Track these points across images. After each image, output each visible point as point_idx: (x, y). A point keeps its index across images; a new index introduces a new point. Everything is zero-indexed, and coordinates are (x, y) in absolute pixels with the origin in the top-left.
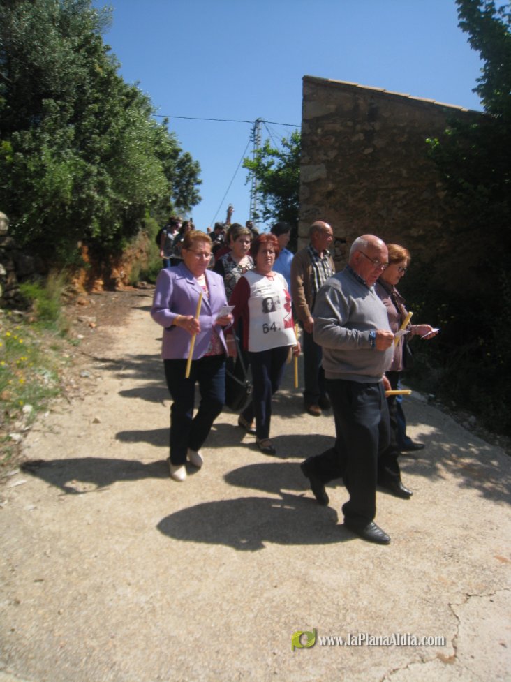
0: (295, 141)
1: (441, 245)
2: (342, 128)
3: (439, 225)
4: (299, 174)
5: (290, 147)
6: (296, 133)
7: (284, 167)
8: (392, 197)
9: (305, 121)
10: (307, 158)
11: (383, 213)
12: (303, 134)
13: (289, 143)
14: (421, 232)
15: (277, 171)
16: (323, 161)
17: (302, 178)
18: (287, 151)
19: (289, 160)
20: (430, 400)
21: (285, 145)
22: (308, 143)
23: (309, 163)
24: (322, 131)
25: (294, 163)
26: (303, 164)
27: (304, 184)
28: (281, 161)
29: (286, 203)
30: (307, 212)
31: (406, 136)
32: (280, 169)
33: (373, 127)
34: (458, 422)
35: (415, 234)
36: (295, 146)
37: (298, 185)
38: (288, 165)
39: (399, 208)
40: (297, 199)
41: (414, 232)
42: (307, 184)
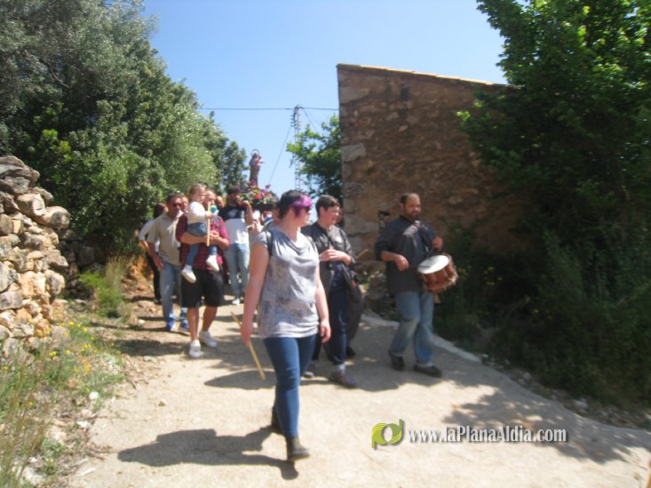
0: (333, 124)
1: (479, 210)
2: (376, 109)
3: (476, 191)
4: (340, 155)
5: (329, 129)
6: (335, 116)
7: (325, 149)
8: (429, 170)
9: (342, 105)
10: (346, 139)
12: (341, 117)
13: (329, 126)
14: (460, 200)
15: (319, 153)
16: (362, 141)
17: (343, 158)
18: (327, 134)
19: (330, 141)
20: (484, 361)
21: (325, 128)
22: (346, 125)
23: (349, 144)
24: (359, 112)
25: (334, 144)
26: (343, 145)
27: (346, 163)
28: (322, 143)
29: (330, 182)
30: (350, 188)
31: (437, 112)
32: (321, 151)
33: (405, 105)
34: (514, 379)
36: (334, 129)
37: (339, 166)
38: (328, 147)
40: (339, 177)
41: (453, 201)
42: (349, 163)
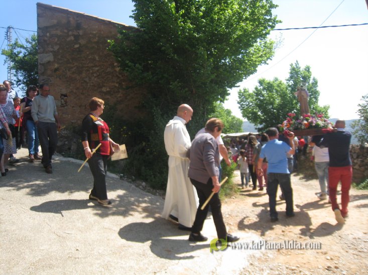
0: (33, 40)
1: (119, 96)
2: (61, 33)
3: (117, 85)
4: (37, 59)
5: (30, 43)
6: (34, 35)
7: (28, 55)
8: (91, 71)
10: (42, 50)
11: (87, 80)
12: (39, 36)
13: (30, 41)
14: (108, 89)
15: (24, 57)
16: (51, 52)
17: (39, 61)
18: (29, 46)
19: (31, 50)
20: (121, 177)
21: (27, 42)
23: (43, 53)
26: (39, 53)
27: (41, 64)
28: (26, 51)
29: (31, 75)
30: (43, 80)
32: (25, 56)
33: (79, 33)
34: (137, 186)
35: (105, 91)
36: (34, 43)
37: (36, 66)
38: (30, 54)
39: (95, 77)
40: (37, 73)
41: (104, 89)
42: (43, 64)
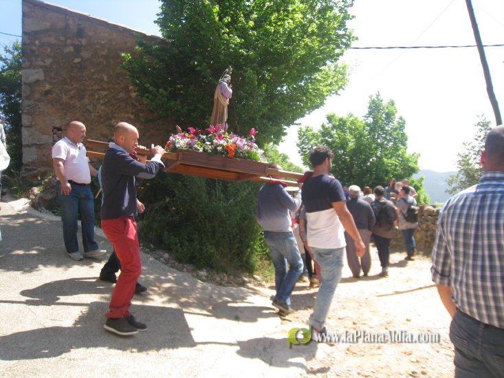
0: (16, 49)
4: (21, 76)
5: (12, 53)
6: (17, 42)
7: (7, 69)
8: (97, 96)
9: (25, 34)
10: (27, 63)
11: (90, 108)
12: (24, 44)
13: (11, 50)
17: (24, 79)
18: (9, 56)
19: (12, 63)
21: (7, 51)
22: (28, 51)
23: (29, 68)
24: (39, 42)
25: (15, 66)
26: (24, 68)
27: (26, 83)
28: (4, 64)
29: (10, 98)
30: (28, 106)
31: (106, 51)
32: (3, 71)
33: (81, 42)
34: (156, 259)
36: (16, 53)
37: (19, 85)
38: (10, 68)
40: (19, 95)
42: (29, 84)
